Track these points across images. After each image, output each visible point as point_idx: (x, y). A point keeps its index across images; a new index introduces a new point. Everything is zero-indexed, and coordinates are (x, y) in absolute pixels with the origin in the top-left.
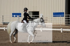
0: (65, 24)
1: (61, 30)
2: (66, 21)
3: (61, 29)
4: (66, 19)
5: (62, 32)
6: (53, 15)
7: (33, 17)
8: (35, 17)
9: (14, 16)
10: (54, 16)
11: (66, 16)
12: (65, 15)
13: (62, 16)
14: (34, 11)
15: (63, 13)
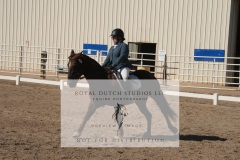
0: (224, 83)
1: (214, 97)
2: (228, 74)
3: (215, 95)
4: (228, 68)
5: (215, 103)
6: (193, 56)
7: (139, 56)
8: (145, 57)
9: (89, 51)
10: (196, 59)
11: (229, 61)
12: (226, 57)
13: (218, 60)
14: (143, 41)
15: (222, 53)
